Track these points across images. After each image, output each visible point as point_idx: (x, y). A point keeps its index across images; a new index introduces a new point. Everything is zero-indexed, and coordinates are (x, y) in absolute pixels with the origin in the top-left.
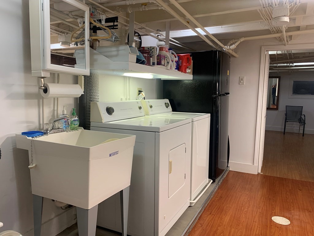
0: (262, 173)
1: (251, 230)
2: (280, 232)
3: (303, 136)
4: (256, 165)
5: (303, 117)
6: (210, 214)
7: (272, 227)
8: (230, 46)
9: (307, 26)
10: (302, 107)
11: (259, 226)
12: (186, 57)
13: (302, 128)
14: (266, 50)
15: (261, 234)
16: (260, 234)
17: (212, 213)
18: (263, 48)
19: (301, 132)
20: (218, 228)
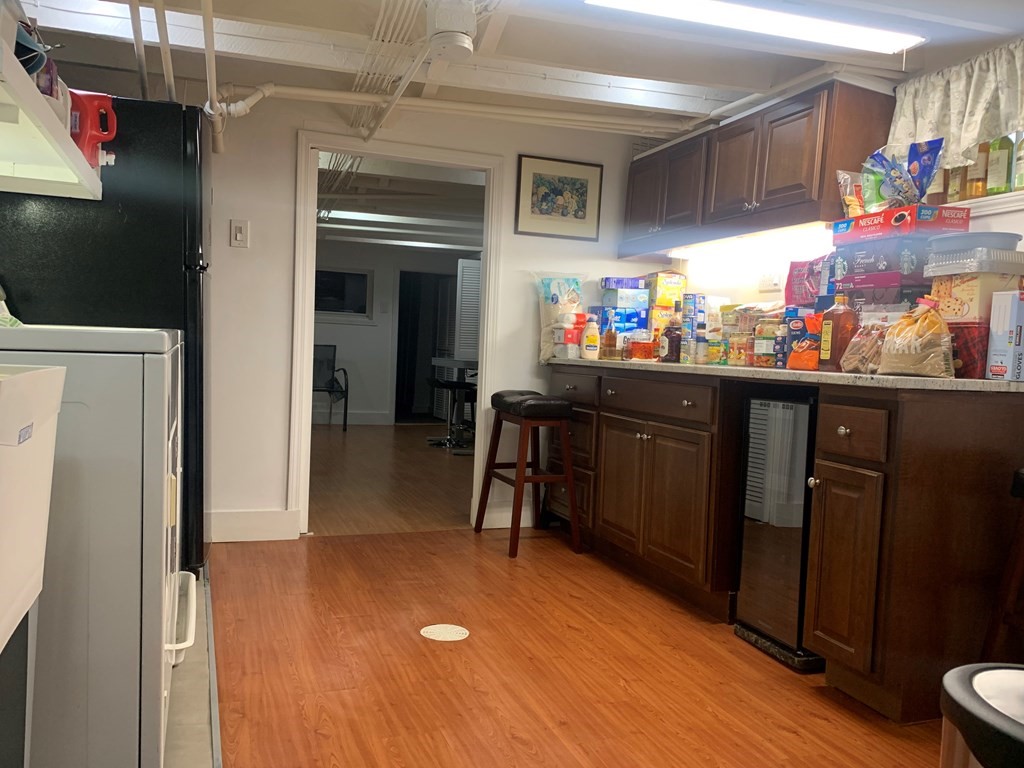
0: (312, 534)
1: (393, 679)
2: (464, 659)
3: (345, 430)
4: (294, 509)
5: (339, 376)
6: (244, 673)
7: (437, 653)
8: (229, 105)
9: (441, 87)
10: (333, 348)
11: (405, 662)
12: (96, 103)
13: (339, 408)
14: (311, 145)
15: (425, 679)
16: (421, 680)
17: (249, 670)
18: (302, 137)
19: (338, 420)
20: (299, 705)
